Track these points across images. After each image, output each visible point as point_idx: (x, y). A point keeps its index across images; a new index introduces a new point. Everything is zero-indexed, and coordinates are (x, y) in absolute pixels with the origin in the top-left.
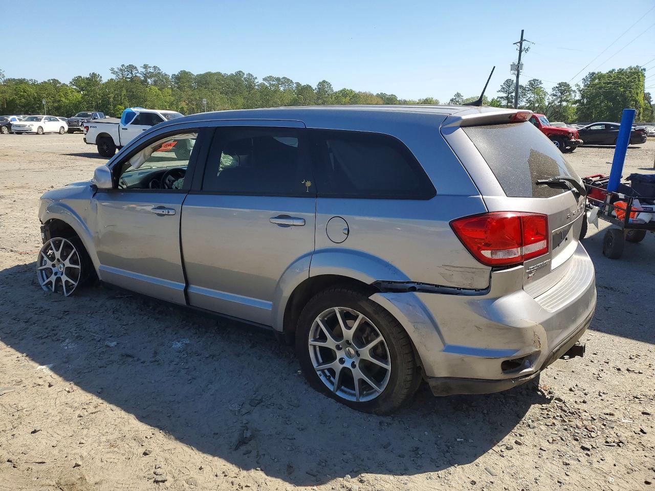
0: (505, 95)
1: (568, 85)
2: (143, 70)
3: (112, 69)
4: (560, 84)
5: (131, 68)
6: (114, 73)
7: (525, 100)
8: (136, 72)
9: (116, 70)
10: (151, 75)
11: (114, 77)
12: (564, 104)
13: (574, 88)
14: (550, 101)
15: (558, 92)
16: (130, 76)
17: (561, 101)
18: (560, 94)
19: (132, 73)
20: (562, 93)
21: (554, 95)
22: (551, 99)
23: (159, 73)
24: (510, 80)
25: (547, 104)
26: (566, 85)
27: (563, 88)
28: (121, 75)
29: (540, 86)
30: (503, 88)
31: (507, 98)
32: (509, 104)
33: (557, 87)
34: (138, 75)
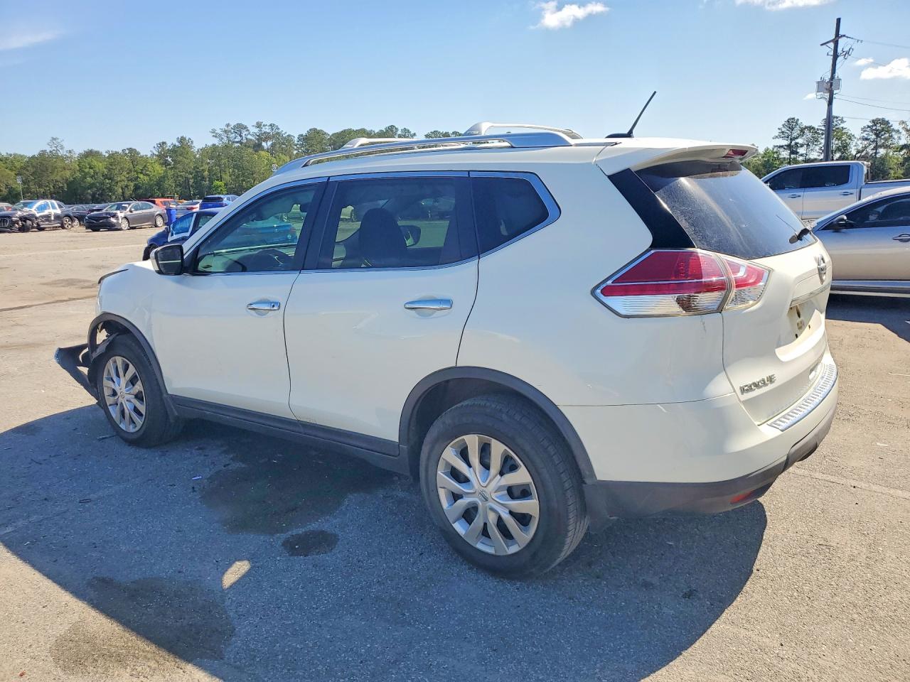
0: (785, 142)
1: (888, 122)
2: (256, 130)
3: (213, 131)
4: (873, 121)
5: (240, 128)
6: (216, 137)
7: (817, 148)
8: (247, 133)
9: (219, 131)
10: (267, 137)
11: (216, 141)
12: (882, 151)
13: (896, 126)
14: (860, 148)
15: (871, 134)
16: (238, 139)
17: (876, 148)
18: (874, 137)
19: (241, 136)
20: (877, 135)
21: (867, 139)
22: (861, 146)
23: (278, 133)
24: (793, 119)
25: (854, 152)
26: (885, 122)
27: (880, 128)
28: (225, 139)
29: (842, 125)
30: (783, 132)
31: (789, 146)
32: (792, 156)
33: (869, 127)
34: (249, 137)
